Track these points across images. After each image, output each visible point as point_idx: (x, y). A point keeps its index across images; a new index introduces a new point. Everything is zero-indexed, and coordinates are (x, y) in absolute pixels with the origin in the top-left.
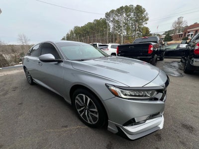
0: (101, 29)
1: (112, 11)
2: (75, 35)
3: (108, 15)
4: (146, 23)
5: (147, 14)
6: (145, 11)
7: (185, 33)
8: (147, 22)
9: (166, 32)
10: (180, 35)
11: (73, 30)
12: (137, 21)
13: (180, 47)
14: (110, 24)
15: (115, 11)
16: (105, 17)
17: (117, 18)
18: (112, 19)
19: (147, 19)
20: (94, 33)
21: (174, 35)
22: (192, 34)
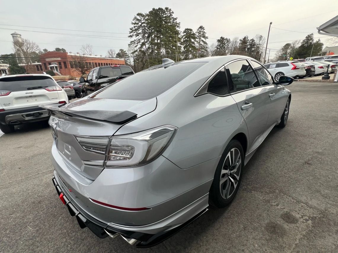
7: (45, 64)
21: (27, 66)
22: (56, 67)
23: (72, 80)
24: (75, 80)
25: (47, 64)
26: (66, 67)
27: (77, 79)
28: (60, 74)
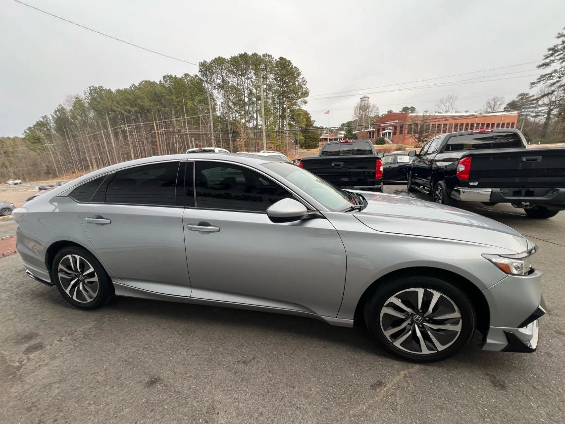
0: (190, 103)
1: (219, 61)
2: (92, 114)
3: (206, 68)
4: (306, 103)
5: (304, 80)
6: (299, 74)
7: (379, 130)
8: (306, 99)
9: (343, 125)
10: (370, 132)
11: (82, 96)
12: (283, 94)
13: (399, 161)
14: (215, 92)
15: (228, 61)
16: (199, 74)
17: (232, 81)
18: (219, 81)
19: (306, 94)
20: (167, 116)
21: (360, 133)
22: (389, 133)
23: (399, 150)
24: (404, 150)
25: (381, 130)
26: (401, 132)
27: (407, 149)
28: (391, 142)
